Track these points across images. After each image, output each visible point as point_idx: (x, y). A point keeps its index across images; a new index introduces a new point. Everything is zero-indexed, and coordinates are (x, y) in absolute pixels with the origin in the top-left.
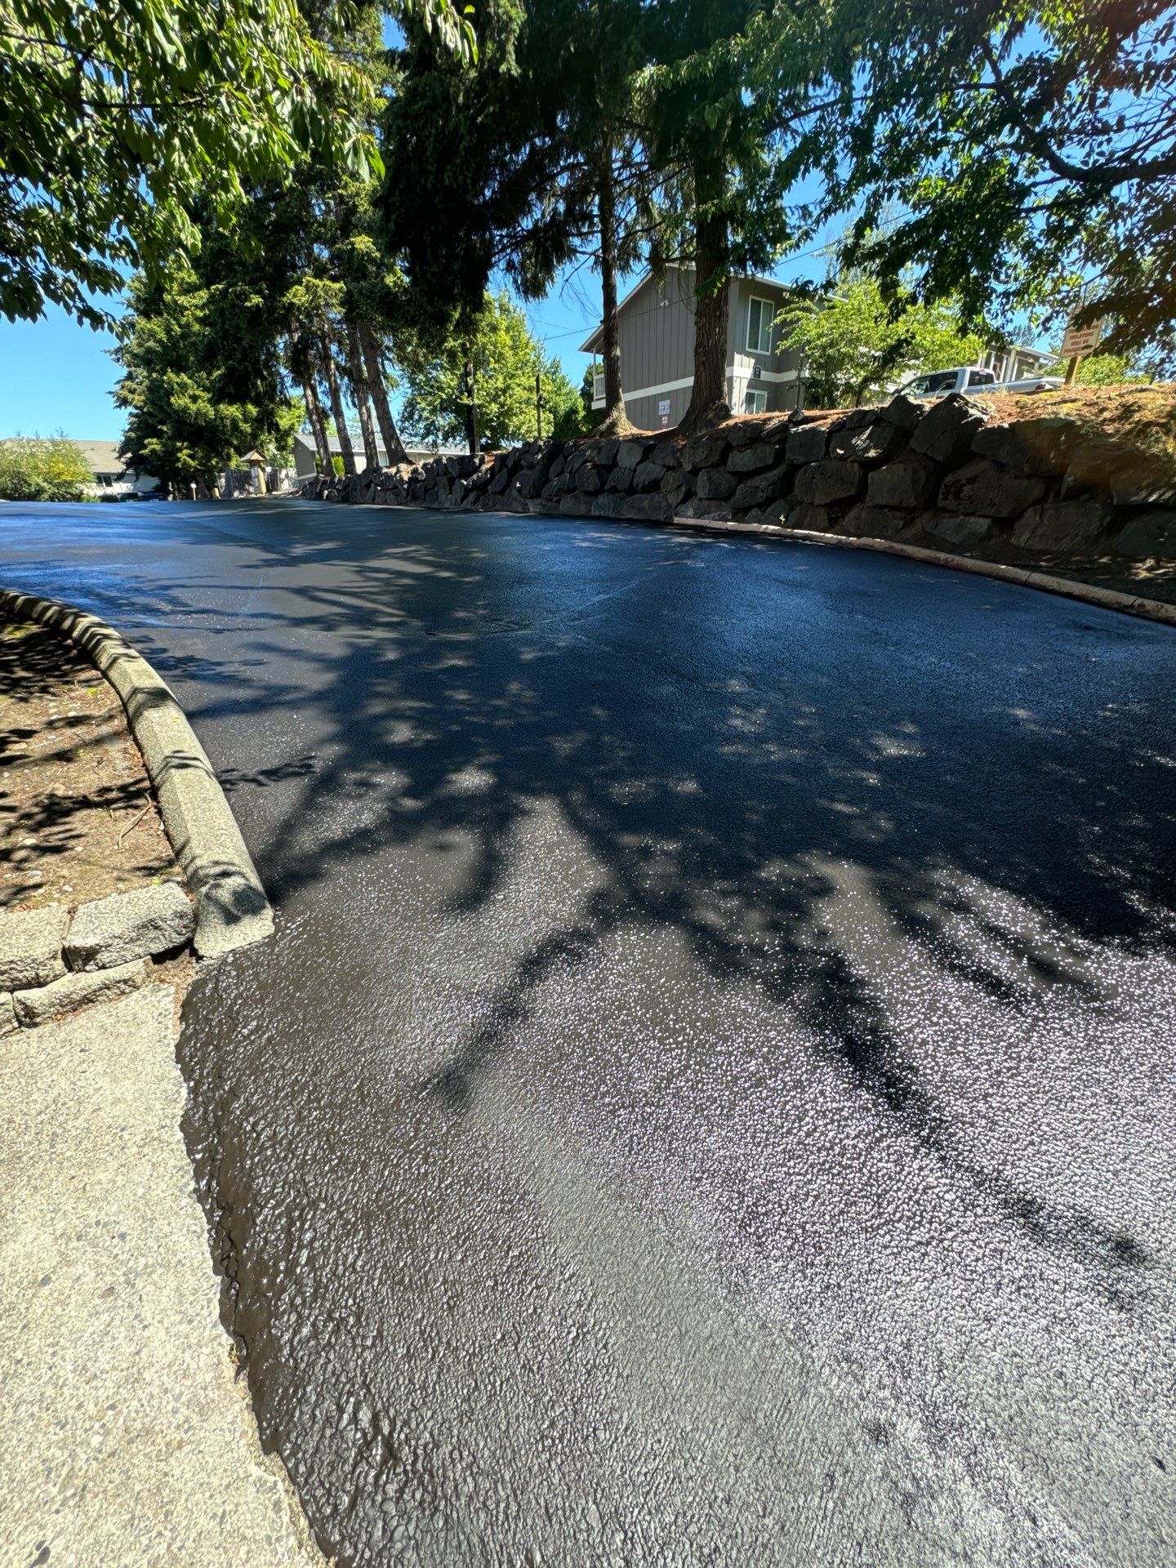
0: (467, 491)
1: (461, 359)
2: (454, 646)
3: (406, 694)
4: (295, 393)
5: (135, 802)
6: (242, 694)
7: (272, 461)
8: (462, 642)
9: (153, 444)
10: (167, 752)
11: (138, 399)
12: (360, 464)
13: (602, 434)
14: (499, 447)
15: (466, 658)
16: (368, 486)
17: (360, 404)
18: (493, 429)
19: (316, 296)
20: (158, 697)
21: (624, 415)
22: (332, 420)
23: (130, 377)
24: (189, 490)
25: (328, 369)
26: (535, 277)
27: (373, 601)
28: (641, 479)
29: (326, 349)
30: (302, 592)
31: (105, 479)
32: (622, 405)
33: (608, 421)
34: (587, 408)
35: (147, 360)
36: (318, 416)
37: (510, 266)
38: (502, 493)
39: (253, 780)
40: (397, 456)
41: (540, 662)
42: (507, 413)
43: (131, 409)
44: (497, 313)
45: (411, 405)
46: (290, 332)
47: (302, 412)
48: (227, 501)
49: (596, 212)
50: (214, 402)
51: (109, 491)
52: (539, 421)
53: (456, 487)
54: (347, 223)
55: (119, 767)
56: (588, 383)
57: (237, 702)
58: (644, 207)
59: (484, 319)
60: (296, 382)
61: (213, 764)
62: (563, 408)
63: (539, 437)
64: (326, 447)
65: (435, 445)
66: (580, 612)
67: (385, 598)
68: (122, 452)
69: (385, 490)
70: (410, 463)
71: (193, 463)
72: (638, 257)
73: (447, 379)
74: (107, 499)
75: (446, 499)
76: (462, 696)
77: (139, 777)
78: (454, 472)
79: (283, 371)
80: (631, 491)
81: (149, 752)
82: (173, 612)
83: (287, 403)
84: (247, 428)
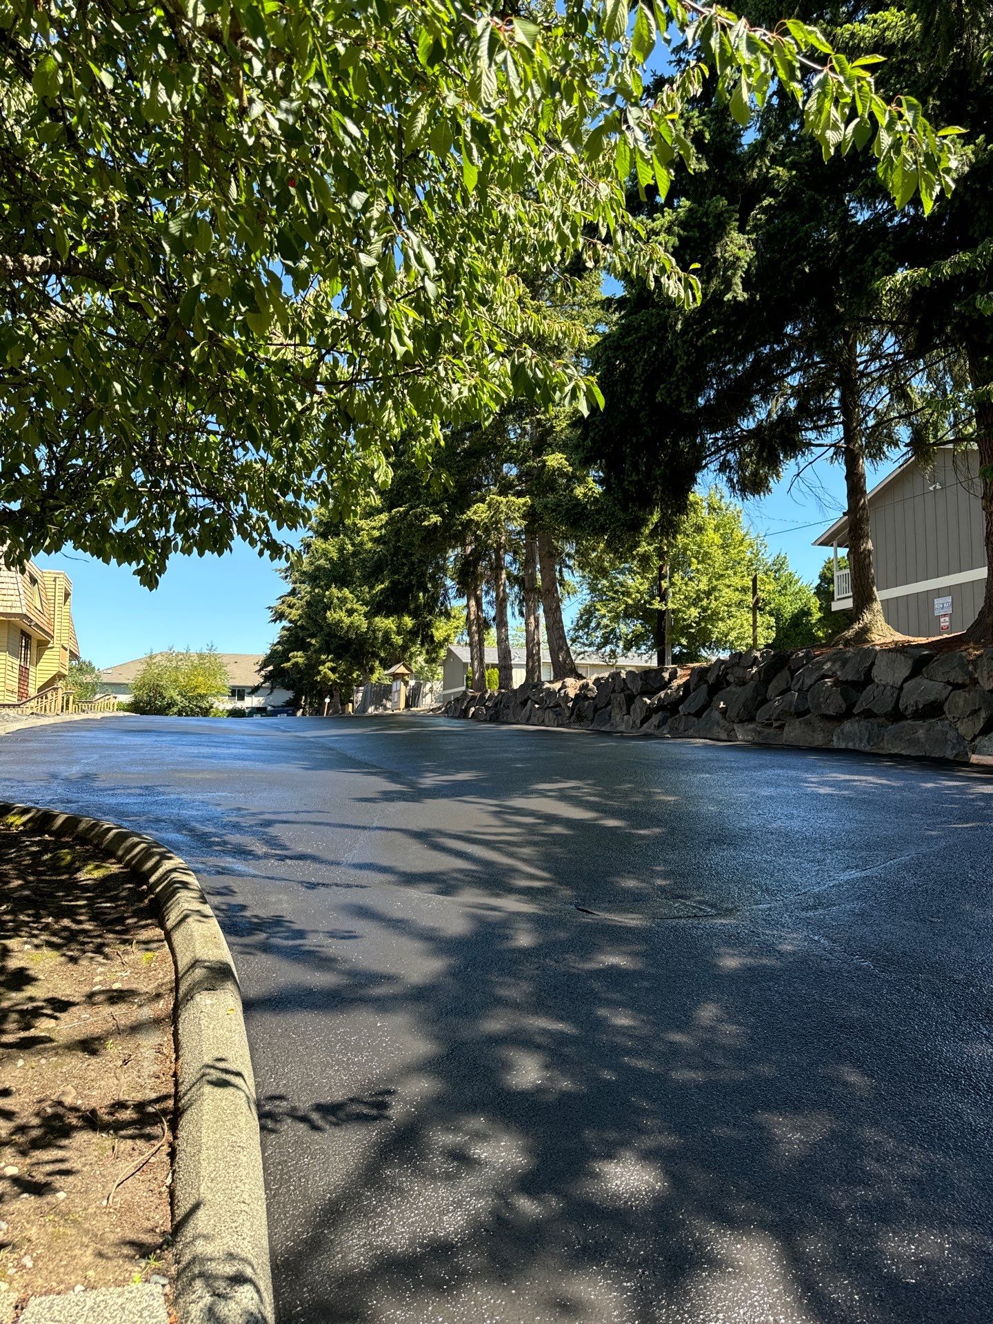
0: (651, 711)
1: (656, 561)
2: (617, 936)
3: (539, 1005)
4: (457, 605)
5: (148, 1130)
6: (320, 979)
7: (418, 675)
8: (629, 930)
9: (298, 657)
10: (207, 1059)
11: (295, 614)
12: (519, 678)
13: (847, 642)
14: (696, 658)
15: (634, 954)
16: (524, 703)
17: (527, 613)
18: (691, 638)
19: (497, 511)
20: (220, 974)
21: (880, 618)
22: (493, 631)
23: (293, 593)
24: (322, 704)
25: (497, 578)
26: (755, 474)
27: (511, 855)
28: (909, 701)
29: (499, 559)
30: (422, 836)
31: (238, 693)
32: (877, 606)
33: (856, 626)
34: (826, 609)
35: (313, 578)
36: (478, 626)
37: (724, 467)
38: (698, 714)
39: (304, 1119)
40: (564, 668)
41: (751, 975)
42: (714, 617)
43: (285, 623)
44: (705, 512)
45: (589, 612)
46: (464, 545)
47: (462, 622)
48: (360, 718)
49: (836, 404)
50: (368, 616)
51: (239, 705)
52: (755, 627)
53: (637, 705)
54: (542, 442)
55: (145, 1073)
56: (826, 579)
57: (309, 992)
58: (900, 393)
59: (688, 522)
60: (460, 594)
61: (257, 1085)
62: (789, 610)
63: (754, 646)
64: (481, 659)
65: (613, 654)
66: (817, 896)
67: (527, 851)
68: (265, 665)
69: (544, 709)
70: (580, 677)
71: (332, 676)
72: (896, 444)
73: (636, 584)
74: (236, 713)
75: (621, 721)
76: (623, 1020)
77: (164, 1091)
78: (635, 688)
79: (449, 583)
80: (896, 715)
81: (186, 1055)
82: (266, 856)
83: (447, 615)
84: (398, 640)
